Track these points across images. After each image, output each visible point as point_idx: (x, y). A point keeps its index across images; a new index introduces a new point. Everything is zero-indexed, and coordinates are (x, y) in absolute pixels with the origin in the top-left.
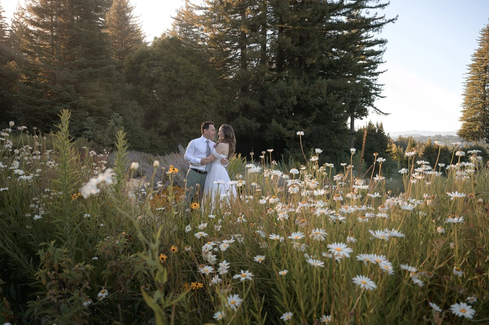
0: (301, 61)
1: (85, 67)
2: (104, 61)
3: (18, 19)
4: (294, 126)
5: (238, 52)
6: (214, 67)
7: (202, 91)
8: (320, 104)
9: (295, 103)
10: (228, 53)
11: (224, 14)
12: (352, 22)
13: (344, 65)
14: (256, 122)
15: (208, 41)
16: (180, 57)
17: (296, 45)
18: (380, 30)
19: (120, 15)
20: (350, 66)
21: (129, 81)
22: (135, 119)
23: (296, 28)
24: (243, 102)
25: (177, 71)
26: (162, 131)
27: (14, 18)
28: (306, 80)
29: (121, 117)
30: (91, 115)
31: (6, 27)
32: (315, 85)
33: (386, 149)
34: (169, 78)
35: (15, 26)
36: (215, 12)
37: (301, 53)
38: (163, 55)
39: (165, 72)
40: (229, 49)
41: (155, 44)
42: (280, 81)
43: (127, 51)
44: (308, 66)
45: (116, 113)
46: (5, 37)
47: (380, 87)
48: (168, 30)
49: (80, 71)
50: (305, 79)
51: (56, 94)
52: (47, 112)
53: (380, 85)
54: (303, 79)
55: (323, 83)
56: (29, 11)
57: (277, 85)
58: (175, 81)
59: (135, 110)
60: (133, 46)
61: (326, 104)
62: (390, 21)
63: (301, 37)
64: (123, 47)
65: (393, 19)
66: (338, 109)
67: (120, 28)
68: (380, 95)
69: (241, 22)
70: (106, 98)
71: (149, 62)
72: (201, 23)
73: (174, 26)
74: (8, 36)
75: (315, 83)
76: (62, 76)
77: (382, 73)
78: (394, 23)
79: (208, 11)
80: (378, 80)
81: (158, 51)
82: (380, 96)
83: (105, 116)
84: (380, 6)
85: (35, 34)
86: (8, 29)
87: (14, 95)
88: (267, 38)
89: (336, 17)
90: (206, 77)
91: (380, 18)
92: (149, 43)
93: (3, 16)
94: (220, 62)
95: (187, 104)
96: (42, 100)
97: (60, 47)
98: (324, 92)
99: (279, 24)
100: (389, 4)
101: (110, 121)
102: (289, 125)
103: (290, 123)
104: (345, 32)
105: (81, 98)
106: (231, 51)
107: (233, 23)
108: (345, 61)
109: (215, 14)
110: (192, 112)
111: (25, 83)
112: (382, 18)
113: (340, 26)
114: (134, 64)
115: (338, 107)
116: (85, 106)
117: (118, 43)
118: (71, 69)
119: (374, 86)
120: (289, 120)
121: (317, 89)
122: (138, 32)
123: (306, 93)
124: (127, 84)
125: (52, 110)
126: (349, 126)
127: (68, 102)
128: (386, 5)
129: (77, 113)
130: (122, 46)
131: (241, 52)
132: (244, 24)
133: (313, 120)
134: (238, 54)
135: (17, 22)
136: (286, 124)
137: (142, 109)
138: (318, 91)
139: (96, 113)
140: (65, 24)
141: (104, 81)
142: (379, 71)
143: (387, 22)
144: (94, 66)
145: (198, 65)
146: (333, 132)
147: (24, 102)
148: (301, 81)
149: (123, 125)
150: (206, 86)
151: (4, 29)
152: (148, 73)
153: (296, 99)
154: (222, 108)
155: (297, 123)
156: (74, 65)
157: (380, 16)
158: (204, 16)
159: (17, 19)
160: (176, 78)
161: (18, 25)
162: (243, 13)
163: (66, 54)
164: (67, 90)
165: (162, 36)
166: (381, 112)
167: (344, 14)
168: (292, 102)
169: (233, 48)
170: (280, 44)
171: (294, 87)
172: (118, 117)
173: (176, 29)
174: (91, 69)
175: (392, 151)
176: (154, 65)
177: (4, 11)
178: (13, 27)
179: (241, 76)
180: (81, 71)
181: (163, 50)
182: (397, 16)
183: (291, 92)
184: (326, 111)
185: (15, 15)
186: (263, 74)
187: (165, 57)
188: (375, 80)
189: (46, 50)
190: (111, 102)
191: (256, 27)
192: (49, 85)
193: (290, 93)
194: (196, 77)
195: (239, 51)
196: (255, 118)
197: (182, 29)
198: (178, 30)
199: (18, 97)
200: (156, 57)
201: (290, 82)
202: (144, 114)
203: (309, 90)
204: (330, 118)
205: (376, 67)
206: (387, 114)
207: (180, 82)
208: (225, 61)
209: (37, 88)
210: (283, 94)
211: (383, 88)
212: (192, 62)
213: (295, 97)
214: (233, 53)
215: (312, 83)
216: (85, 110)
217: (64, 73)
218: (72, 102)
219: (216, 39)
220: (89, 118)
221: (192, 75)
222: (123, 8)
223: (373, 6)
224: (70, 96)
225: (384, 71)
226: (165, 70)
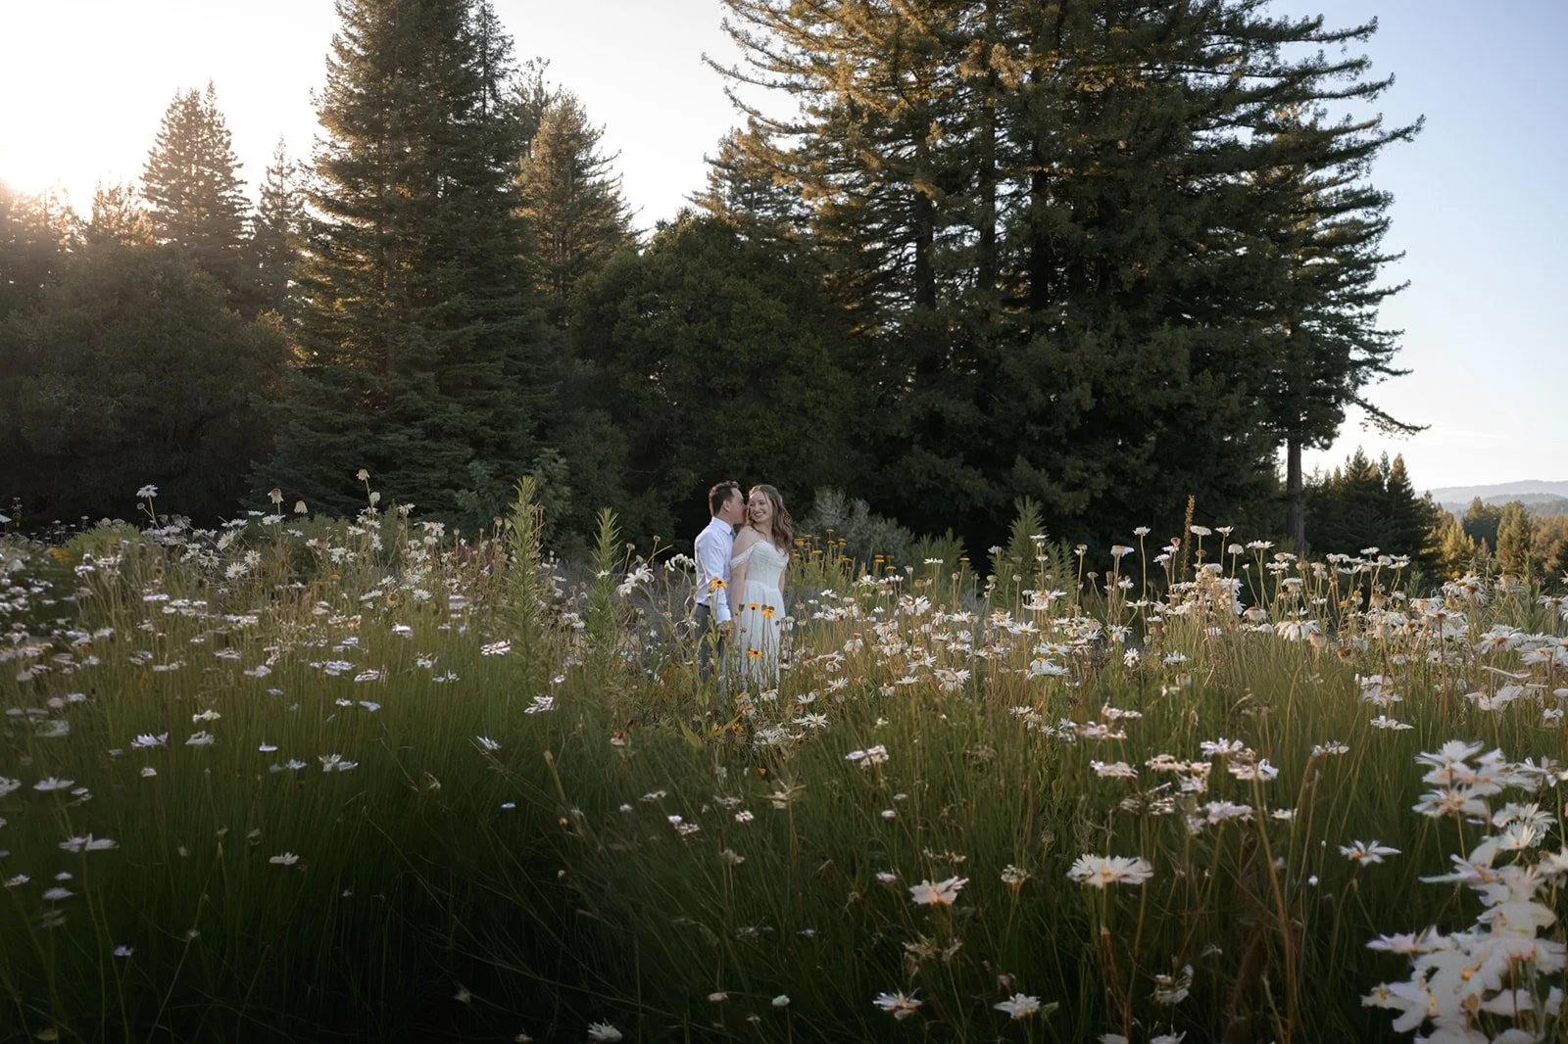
0: (1106, 272)
1: (468, 321)
2: (516, 299)
3: (279, 187)
4: (1086, 475)
5: (907, 251)
6: (833, 300)
7: (798, 375)
8: (1170, 406)
9: (1089, 403)
10: (879, 256)
11: (861, 145)
12: (1267, 146)
13: (1245, 280)
14: (963, 465)
15: (817, 224)
16: (732, 279)
17: (1087, 227)
18: (1365, 164)
19: (561, 162)
20: (1267, 282)
21: (584, 355)
22: (600, 465)
23: (1086, 174)
24: (924, 406)
25: (724, 320)
26: (679, 497)
27: (267, 184)
28: (1122, 331)
29: (562, 461)
30: (478, 456)
31: (245, 209)
32: (1152, 346)
33: (1421, 547)
34: (701, 341)
35: (270, 206)
36: (835, 139)
37: (1106, 250)
38: (682, 274)
39: (689, 322)
40: (879, 245)
41: (659, 241)
42: (1037, 339)
43: (581, 264)
44: (1128, 288)
45: (549, 447)
46: (241, 237)
47: (1386, 340)
48: (695, 193)
49: (452, 333)
50: (1118, 328)
51: (386, 398)
52: (362, 449)
53: (1387, 334)
54: (1112, 330)
55: (1176, 339)
56: (321, 172)
57: (1030, 351)
58: (717, 348)
59: (601, 438)
60: (595, 248)
61: (1190, 406)
62: (1395, 136)
63: (1103, 202)
64: (568, 253)
65: (1408, 130)
66: (1231, 421)
67: (558, 198)
68: (1387, 366)
69: (914, 166)
70: (520, 405)
71: (643, 297)
72: (793, 174)
73: (716, 180)
74: (250, 234)
75: (1150, 340)
76: (404, 347)
77: (1391, 292)
78: (1409, 140)
79: (815, 136)
80: (1378, 317)
81: (668, 263)
82: (1387, 371)
83: (517, 459)
84: (1362, 90)
85: (335, 235)
86: (250, 213)
87: (277, 405)
88: (999, 205)
89: (1217, 130)
90: (808, 334)
91: (1365, 127)
92: (639, 233)
93: (238, 180)
94: (852, 285)
95: (753, 416)
96: (347, 417)
97: (400, 267)
98: (1181, 365)
99: (1032, 164)
100: (1390, 82)
101: (532, 471)
102: (1072, 474)
103: (1074, 468)
104: (1247, 177)
105: (452, 406)
106: (884, 251)
107: (889, 169)
108: (1248, 269)
109: (835, 145)
110: (767, 440)
111: (305, 370)
112: (1371, 124)
113: (1231, 157)
114: (601, 303)
115: (1228, 414)
116: (462, 429)
117: (552, 241)
118: (429, 326)
119: (1366, 337)
120: (1070, 459)
121: (1157, 358)
122: (612, 205)
123: (1124, 372)
124: (578, 361)
125: (373, 445)
126: (1282, 471)
127: (416, 419)
128: (1382, 85)
129: (441, 450)
130: (565, 249)
131: (918, 254)
132: (923, 170)
133: (1146, 456)
134: (907, 258)
135: (277, 194)
136: (1061, 470)
137: (623, 436)
138: (1163, 365)
139: (493, 449)
140: (413, 204)
141: (515, 357)
142: (1381, 288)
143: (1387, 140)
144: (490, 317)
145: (787, 300)
146: (1216, 494)
147: (303, 424)
148: (1106, 336)
149: (568, 483)
150: (810, 361)
151: (239, 214)
152: (639, 329)
153: (1090, 392)
154: (858, 424)
155: (1096, 465)
156: (435, 316)
157: (1365, 120)
158: (802, 151)
159: (274, 185)
160: (720, 341)
161: (278, 202)
162: (919, 139)
163: (415, 285)
164: (417, 388)
165: (681, 217)
166: (1392, 421)
167: (1243, 121)
168: (1078, 401)
169: (893, 241)
170: (1035, 226)
171: (1082, 355)
172: (556, 461)
173: (720, 191)
174: (481, 326)
175: (1440, 554)
176: (657, 305)
177: (240, 166)
178: (263, 209)
179: (916, 327)
180: (455, 332)
181: (683, 260)
182: (1421, 119)
183: (1074, 372)
184: (1191, 426)
185: (271, 175)
186: (986, 316)
187: (688, 279)
188: (1370, 316)
189: (363, 277)
190: (533, 418)
191: (960, 180)
192: (370, 376)
193: (1070, 374)
194: (780, 336)
195: (911, 248)
196: (961, 454)
197: (738, 188)
198: (727, 191)
199: (289, 410)
200: (662, 280)
201: (1070, 338)
202: (625, 448)
203: (1132, 363)
204: (1203, 449)
205: (1372, 273)
206: (1417, 429)
207: (731, 353)
208: (866, 282)
209: (336, 383)
210: (1048, 379)
211: (1398, 341)
212: (769, 291)
213: (1087, 385)
214: (894, 256)
215: (1143, 342)
216: (462, 442)
217: (410, 340)
218: (428, 421)
219: (840, 220)
220: (475, 464)
221: (768, 331)
222: (569, 140)
223: (1339, 91)
224: (424, 405)
225: (1399, 288)
226: (689, 318)
